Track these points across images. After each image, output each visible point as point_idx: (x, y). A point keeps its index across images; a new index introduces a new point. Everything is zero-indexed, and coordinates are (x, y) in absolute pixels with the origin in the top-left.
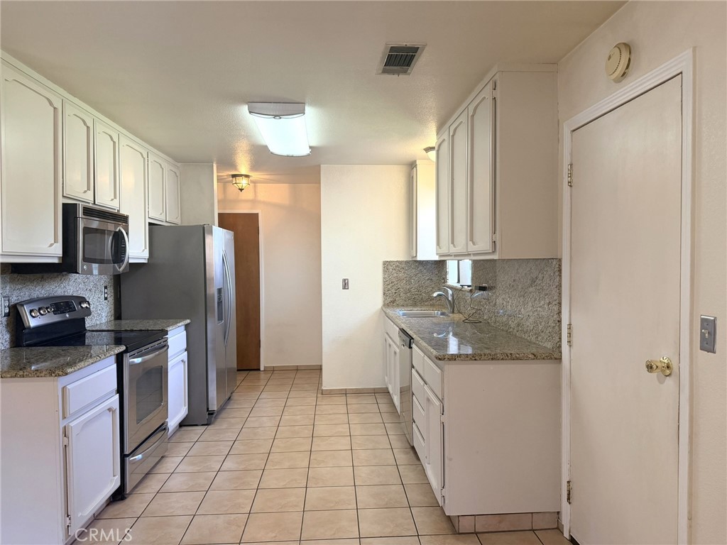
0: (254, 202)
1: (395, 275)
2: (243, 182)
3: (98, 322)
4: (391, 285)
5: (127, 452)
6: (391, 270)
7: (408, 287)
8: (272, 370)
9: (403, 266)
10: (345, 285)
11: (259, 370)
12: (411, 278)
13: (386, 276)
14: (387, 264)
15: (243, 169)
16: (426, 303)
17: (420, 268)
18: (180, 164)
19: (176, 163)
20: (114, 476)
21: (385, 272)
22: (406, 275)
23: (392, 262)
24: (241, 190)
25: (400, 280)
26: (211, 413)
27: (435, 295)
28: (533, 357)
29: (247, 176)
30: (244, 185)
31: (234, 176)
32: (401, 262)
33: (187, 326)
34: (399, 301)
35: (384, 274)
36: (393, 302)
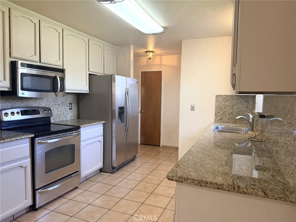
0: (160, 65)
1: (223, 104)
2: (151, 55)
3: (64, 120)
4: (220, 109)
5: (37, 188)
6: (221, 100)
7: (231, 111)
8: (165, 147)
9: (229, 98)
10: (193, 108)
11: (160, 146)
12: (234, 105)
13: (217, 104)
14: (217, 97)
15: (151, 48)
16: (243, 122)
17: (240, 100)
18: (117, 47)
19: (115, 46)
20: (26, 200)
21: (216, 101)
22: (230, 104)
23: (221, 95)
24: (150, 59)
25: (226, 107)
26: (114, 168)
27: (238, 117)
28: (263, 195)
29: (152, 52)
30: (151, 56)
31: (147, 52)
32: (227, 96)
33: (104, 124)
34: (225, 119)
35: (216, 103)
36: (221, 119)
